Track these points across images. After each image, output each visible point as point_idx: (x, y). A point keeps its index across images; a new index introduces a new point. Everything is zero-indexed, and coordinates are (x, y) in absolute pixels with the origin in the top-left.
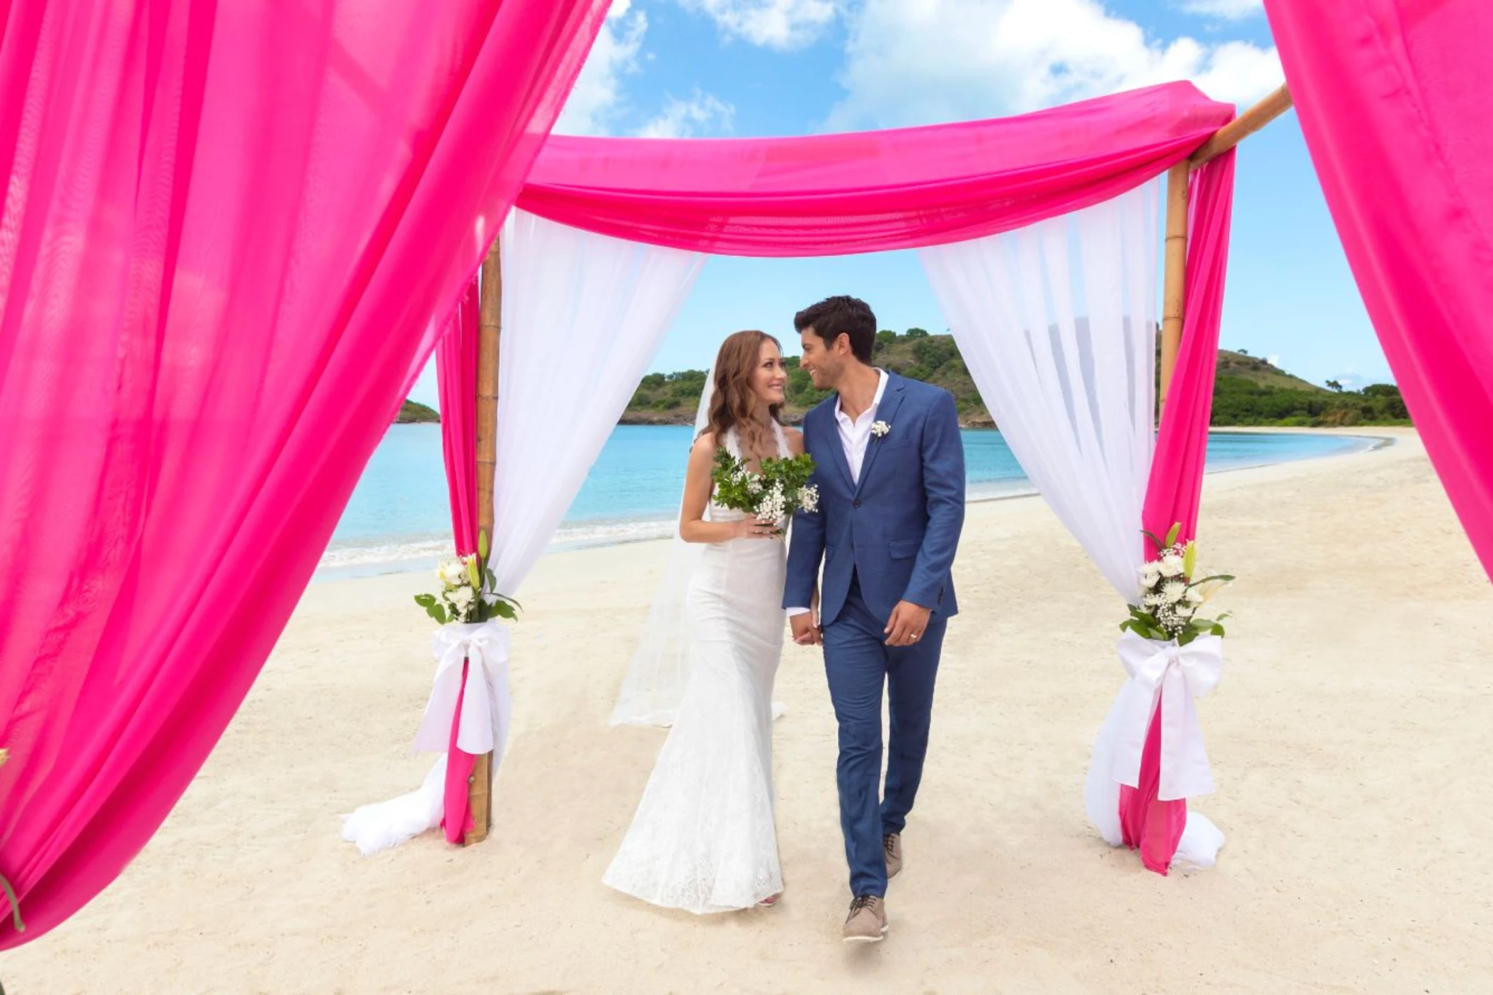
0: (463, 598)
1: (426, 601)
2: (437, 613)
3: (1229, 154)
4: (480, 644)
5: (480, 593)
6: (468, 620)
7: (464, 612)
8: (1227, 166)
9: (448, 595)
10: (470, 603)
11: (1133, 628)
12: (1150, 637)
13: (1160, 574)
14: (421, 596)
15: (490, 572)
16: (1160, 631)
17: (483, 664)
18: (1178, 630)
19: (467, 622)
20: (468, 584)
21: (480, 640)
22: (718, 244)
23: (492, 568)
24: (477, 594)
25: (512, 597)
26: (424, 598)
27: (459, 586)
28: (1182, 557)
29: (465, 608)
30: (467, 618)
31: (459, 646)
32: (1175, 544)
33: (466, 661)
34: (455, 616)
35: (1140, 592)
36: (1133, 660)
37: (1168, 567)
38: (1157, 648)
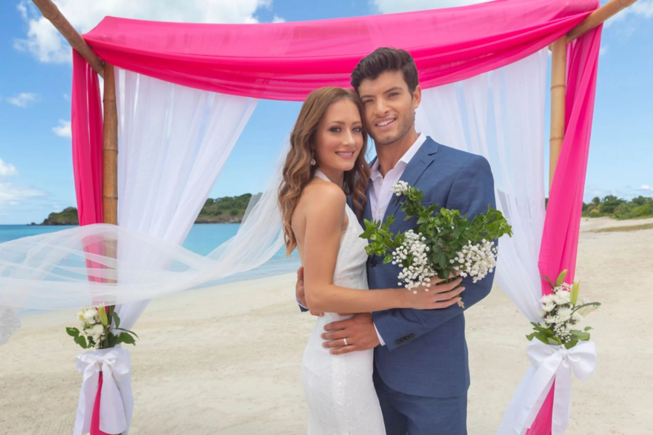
0: (98, 331)
1: (73, 332)
2: (81, 341)
3: (597, 29)
4: (110, 363)
5: (109, 328)
6: (101, 347)
7: (98, 342)
8: (597, 35)
9: (88, 331)
10: (101, 336)
11: (537, 337)
12: (548, 343)
13: (554, 303)
14: (71, 328)
15: (115, 315)
16: (555, 339)
17: (113, 375)
18: (568, 339)
19: (100, 348)
20: (100, 323)
21: (110, 360)
22: (265, 93)
23: (117, 312)
24: (106, 329)
25: (131, 330)
26: (72, 330)
27: (94, 325)
28: (569, 291)
29: (98, 339)
30: (101, 345)
31: (95, 364)
32: (562, 283)
33: (101, 374)
34: (92, 344)
35: (542, 314)
36: (538, 358)
37: (560, 298)
38: (554, 350)
